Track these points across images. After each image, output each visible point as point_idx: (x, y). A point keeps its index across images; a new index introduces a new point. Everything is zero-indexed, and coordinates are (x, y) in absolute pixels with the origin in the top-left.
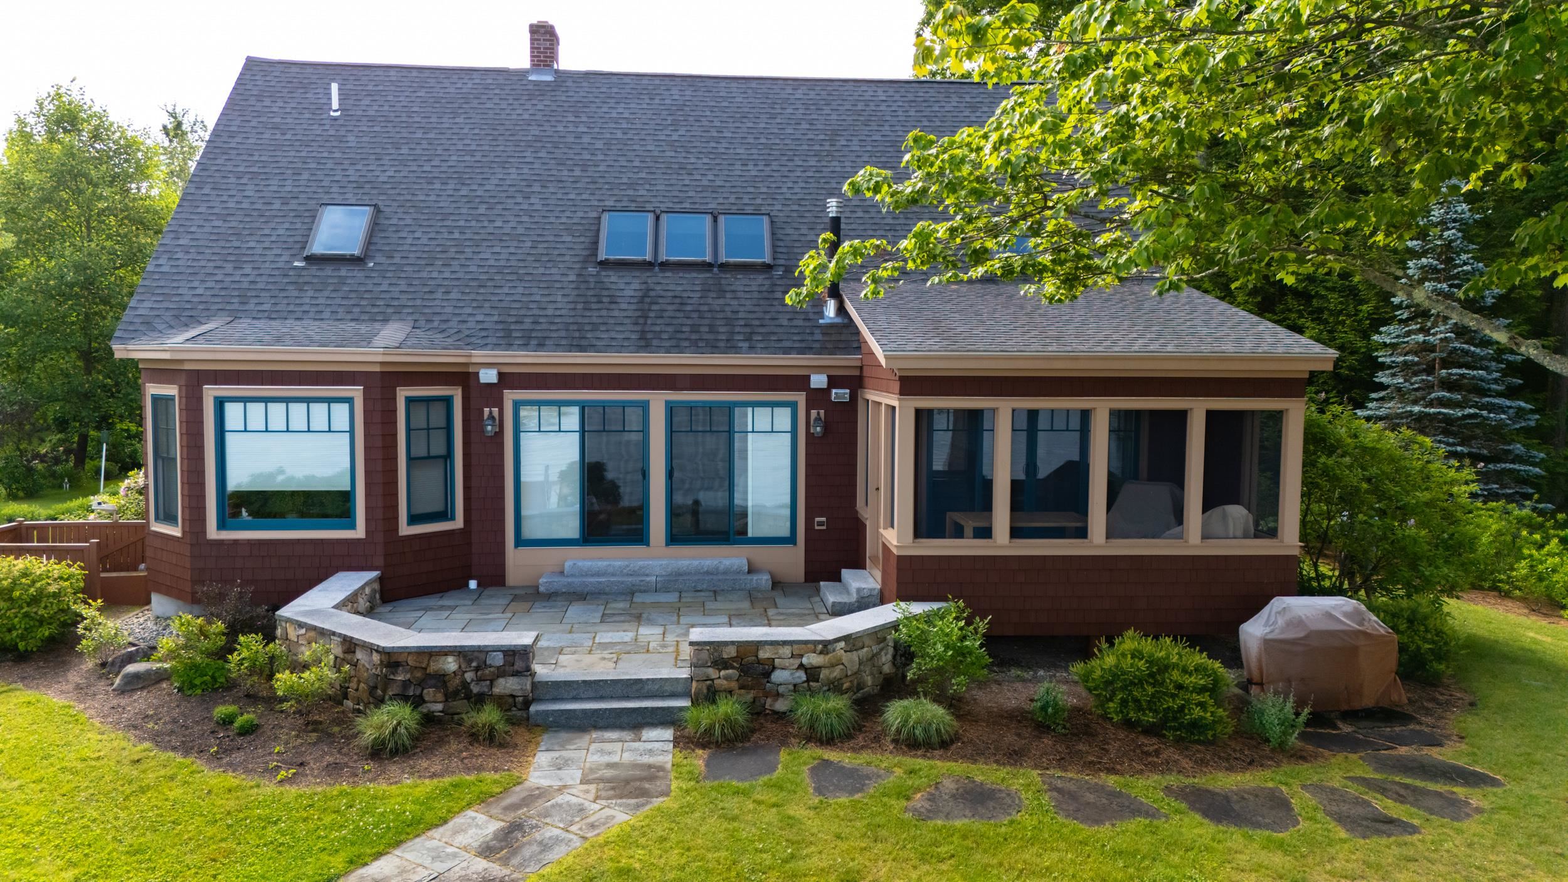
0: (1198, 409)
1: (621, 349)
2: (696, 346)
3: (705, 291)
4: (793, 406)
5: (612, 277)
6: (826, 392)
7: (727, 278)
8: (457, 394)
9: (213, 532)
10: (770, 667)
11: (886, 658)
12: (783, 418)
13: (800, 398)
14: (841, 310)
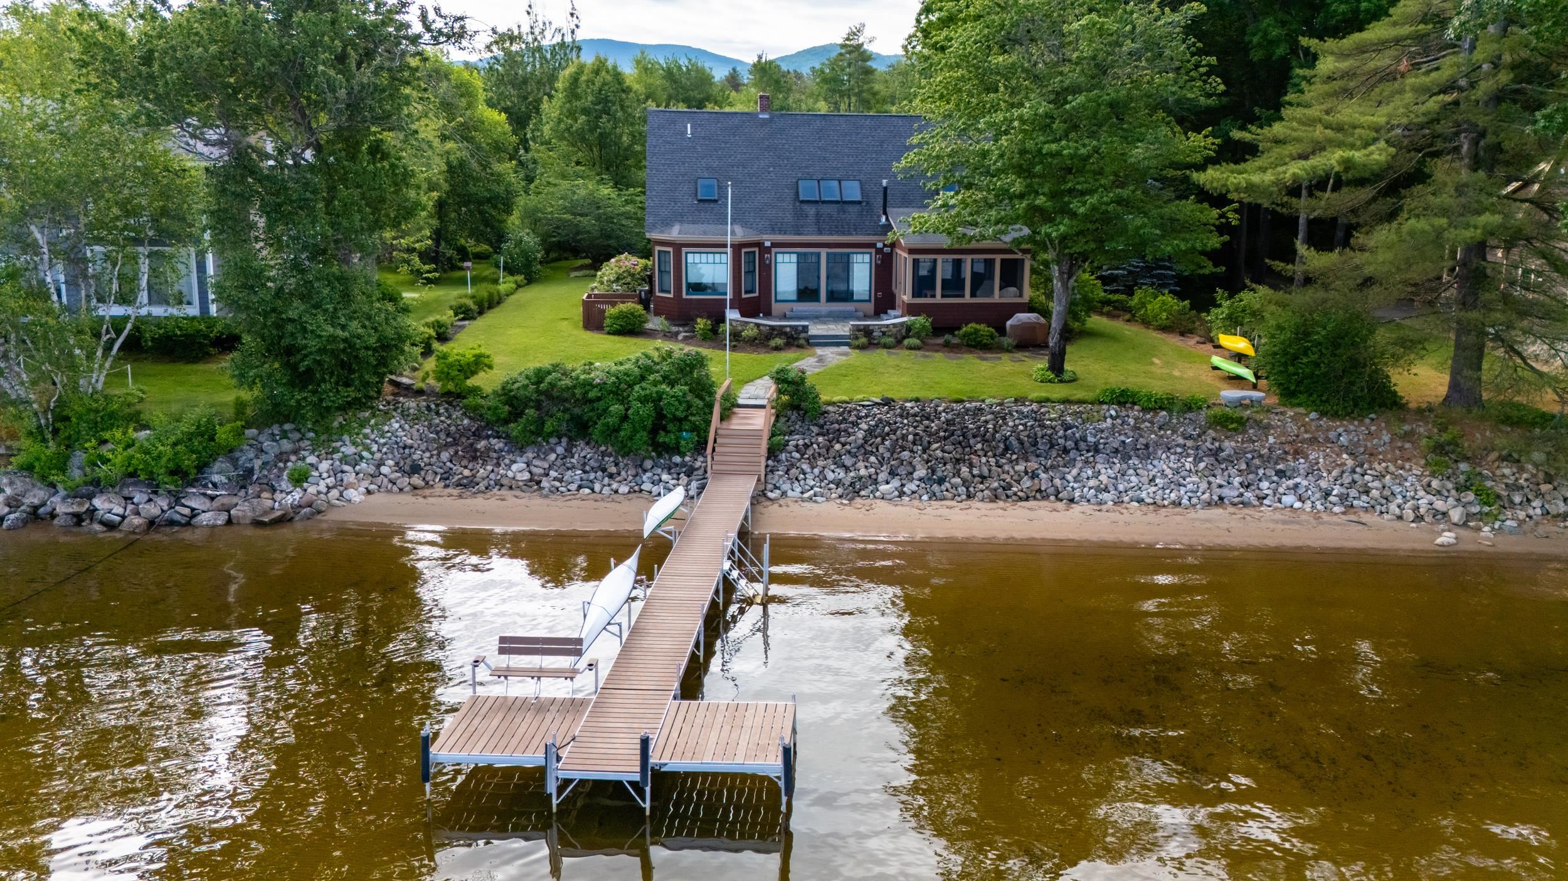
0: (998, 258)
1: (812, 234)
2: (838, 233)
3: (838, 212)
4: (871, 254)
5: (805, 207)
6: (882, 249)
7: (846, 206)
8: (757, 250)
9: (684, 296)
10: (873, 331)
11: (904, 331)
12: (867, 258)
13: (873, 251)
14: (887, 219)
